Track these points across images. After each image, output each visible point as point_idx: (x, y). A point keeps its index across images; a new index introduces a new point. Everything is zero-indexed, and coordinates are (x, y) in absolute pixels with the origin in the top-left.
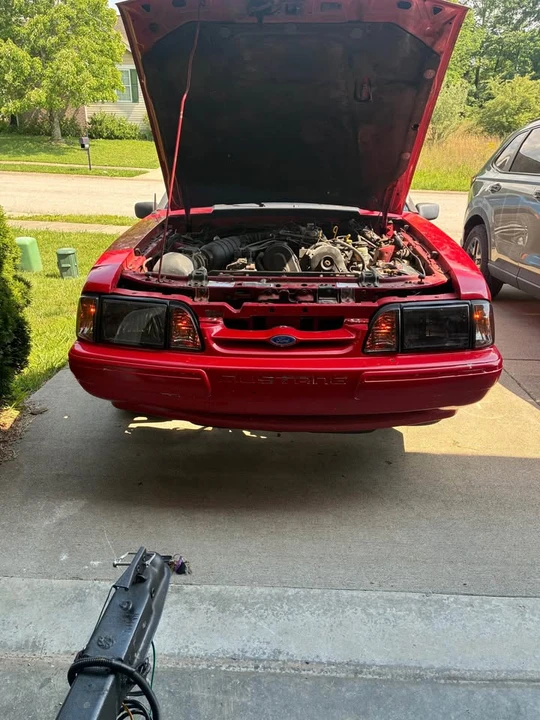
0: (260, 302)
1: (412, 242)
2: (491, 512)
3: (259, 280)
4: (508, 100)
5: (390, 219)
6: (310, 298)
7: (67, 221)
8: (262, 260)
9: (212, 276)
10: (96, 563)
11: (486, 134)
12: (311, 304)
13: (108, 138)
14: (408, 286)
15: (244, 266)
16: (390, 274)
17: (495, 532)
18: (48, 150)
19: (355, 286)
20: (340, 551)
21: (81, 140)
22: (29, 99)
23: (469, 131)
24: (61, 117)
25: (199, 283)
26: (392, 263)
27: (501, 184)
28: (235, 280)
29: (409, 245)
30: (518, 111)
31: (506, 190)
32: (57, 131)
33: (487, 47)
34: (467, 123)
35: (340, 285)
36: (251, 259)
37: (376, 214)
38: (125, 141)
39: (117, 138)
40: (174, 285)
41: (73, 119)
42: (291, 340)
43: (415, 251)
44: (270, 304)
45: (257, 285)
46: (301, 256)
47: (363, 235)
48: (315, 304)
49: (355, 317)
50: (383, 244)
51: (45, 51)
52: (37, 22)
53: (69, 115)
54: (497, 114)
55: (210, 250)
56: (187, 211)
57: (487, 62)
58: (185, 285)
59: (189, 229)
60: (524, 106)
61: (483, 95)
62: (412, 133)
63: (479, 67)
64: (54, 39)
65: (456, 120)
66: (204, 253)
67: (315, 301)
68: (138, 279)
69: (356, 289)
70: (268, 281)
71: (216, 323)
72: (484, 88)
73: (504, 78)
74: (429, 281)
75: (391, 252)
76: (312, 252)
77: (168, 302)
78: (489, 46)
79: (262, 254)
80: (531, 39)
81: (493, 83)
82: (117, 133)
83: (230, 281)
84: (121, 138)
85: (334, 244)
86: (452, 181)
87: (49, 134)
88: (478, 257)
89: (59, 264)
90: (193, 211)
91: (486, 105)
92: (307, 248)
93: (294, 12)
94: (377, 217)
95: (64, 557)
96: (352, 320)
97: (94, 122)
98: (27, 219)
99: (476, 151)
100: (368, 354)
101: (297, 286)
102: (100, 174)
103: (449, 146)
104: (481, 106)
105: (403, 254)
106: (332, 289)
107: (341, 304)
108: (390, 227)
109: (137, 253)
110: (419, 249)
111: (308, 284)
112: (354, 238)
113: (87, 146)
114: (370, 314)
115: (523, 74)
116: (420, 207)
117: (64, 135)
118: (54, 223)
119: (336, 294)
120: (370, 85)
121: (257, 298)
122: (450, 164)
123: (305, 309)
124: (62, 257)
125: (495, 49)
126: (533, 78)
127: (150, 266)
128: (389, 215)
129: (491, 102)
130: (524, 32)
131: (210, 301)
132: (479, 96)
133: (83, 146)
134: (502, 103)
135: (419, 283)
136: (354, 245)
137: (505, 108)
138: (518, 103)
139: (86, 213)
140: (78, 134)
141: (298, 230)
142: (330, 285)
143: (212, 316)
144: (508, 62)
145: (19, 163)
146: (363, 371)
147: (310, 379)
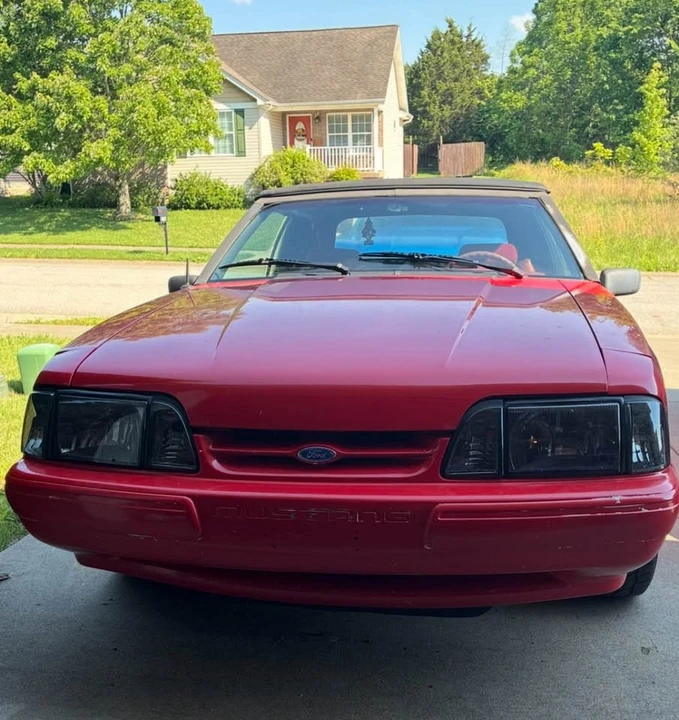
13: (199, 206)
21: (155, 211)
22: (87, 155)
32: (125, 201)
38: (222, 211)
39: (209, 206)
42: (329, 455)
82: (212, 200)
84: (218, 207)
97: (179, 186)
100: (451, 478)
102: (181, 260)
113: (163, 219)
116: (608, 275)
117: (134, 205)
133: (158, 219)
145: (66, 247)
146: (437, 503)
147: (352, 513)
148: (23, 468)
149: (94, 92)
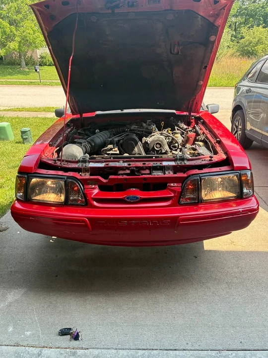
0: (119, 175)
1: (205, 131)
2: (254, 290)
3: (118, 162)
4: (251, 39)
5: (192, 116)
6: (147, 171)
7: (28, 111)
8: (121, 145)
9: (92, 160)
10: (28, 333)
11: (241, 56)
12: (148, 176)
13: (49, 65)
14: (204, 163)
15: (111, 149)
16: (193, 155)
17: (257, 304)
18: (20, 73)
19: (173, 163)
20: (169, 321)
21: (35, 67)
22: (9, 48)
23: (232, 55)
24: (25, 55)
25: (84, 165)
26: (194, 146)
27: (251, 88)
28: (105, 162)
29: (203, 133)
30: (257, 44)
31: (254, 92)
32: (24, 63)
33: (240, 12)
34: (231, 51)
35: (165, 163)
36: (115, 145)
37: (185, 113)
40: (70, 166)
41: (31, 57)
42: (137, 198)
43: (207, 137)
44: (125, 177)
45: (117, 164)
46: (143, 142)
47: (178, 126)
48: (150, 176)
49: (174, 182)
50: (189, 132)
51: (15, 22)
52: (11, 7)
53: (29, 54)
54: (246, 46)
55: (93, 141)
56: (81, 115)
57: (240, 19)
58: (76, 166)
59: (83, 126)
60: (259, 42)
61: (239, 36)
62: (204, 70)
63: (236, 22)
64: (20, 16)
65: (225, 50)
66: (89, 143)
67: (150, 174)
68: (50, 162)
69: (174, 166)
70: (124, 162)
71: (94, 188)
72: (239, 33)
73: (249, 27)
74: (216, 158)
75: (194, 137)
76: (149, 140)
77: (66, 177)
78: (241, 11)
79: (121, 141)
80: (263, 7)
81: (244, 30)
83: (102, 162)
85: (161, 134)
86: (224, 82)
87: (20, 65)
88: (240, 127)
89: (22, 136)
90: (85, 115)
91: (240, 41)
92: (146, 137)
93: (132, 6)
94: (186, 116)
95: (11, 329)
96: (172, 184)
97: (42, 57)
98: (8, 110)
99: (236, 66)
100: (182, 205)
101: (140, 164)
102: (45, 85)
103: (222, 63)
104: (238, 42)
105: (200, 139)
106: (160, 166)
107: (166, 176)
108: (193, 121)
109: (50, 145)
110: (209, 136)
111: (147, 163)
112: (173, 129)
113: (38, 70)
114: (181, 180)
115: (258, 26)
116: (209, 106)
117: (27, 64)
118: (22, 112)
119: (163, 169)
120: (179, 45)
121: (117, 172)
122: (223, 73)
123: (145, 178)
124: (23, 133)
125: (244, 13)
126: (264, 27)
127: (58, 152)
128: (192, 114)
129: (243, 40)
130: (258, 3)
131: (91, 175)
132: (237, 37)
133: (36, 70)
134: (248, 40)
135: (210, 160)
136: (172, 133)
137: (250, 43)
138: (257, 40)
139: (38, 106)
140: (34, 64)
141: (142, 125)
142: (158, 164)
143: (92, 184)
144: (251, 19)
145: (5, 80)
146: (179, 216)
147: (148, 222)
148: (18, 205)
149: (10, 25)
